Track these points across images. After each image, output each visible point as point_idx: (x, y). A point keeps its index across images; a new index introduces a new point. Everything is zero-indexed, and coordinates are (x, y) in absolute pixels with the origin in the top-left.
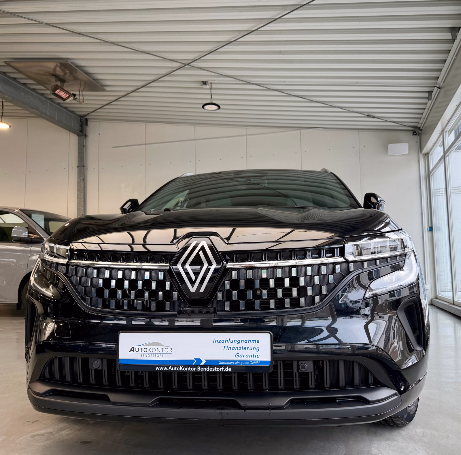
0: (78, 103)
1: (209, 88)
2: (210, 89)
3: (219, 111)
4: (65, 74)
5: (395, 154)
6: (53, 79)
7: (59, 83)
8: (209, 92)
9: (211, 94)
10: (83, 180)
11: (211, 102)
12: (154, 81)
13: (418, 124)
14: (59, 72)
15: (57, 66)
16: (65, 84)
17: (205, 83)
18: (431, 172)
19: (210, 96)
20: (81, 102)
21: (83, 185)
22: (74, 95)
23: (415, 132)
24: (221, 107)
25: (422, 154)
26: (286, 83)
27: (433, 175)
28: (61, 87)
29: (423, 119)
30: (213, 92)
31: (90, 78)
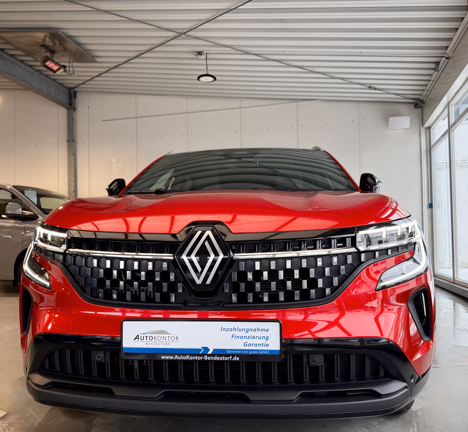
0: (69, 75)
1: (205, 58)
2: (206, 60)
3: (215, 82)
4: (55, 44)
5: (397, 128)
6: (43, 50)
7: (48, 54)
8: (204, 62)
9: (207, 65)
10: (73, 155)
11: (207, 73)
12: (147, 52)
13: (421, 96)
14: (48, 42)
15: (46, 36)
16: (55, 55)
17: (200, 53)
18: (433, 148)
19: (206, 67)
20: (71, 74)
21: (73, 160)
22: (65, 67)
23: (417, 104)
24: (217, 78)
25: (423, 128)
26: (286, 53)
27: (434, 149)
28: (52, 58)
29: (427, 91)
30: (209, 62)
31: (80, 49)
